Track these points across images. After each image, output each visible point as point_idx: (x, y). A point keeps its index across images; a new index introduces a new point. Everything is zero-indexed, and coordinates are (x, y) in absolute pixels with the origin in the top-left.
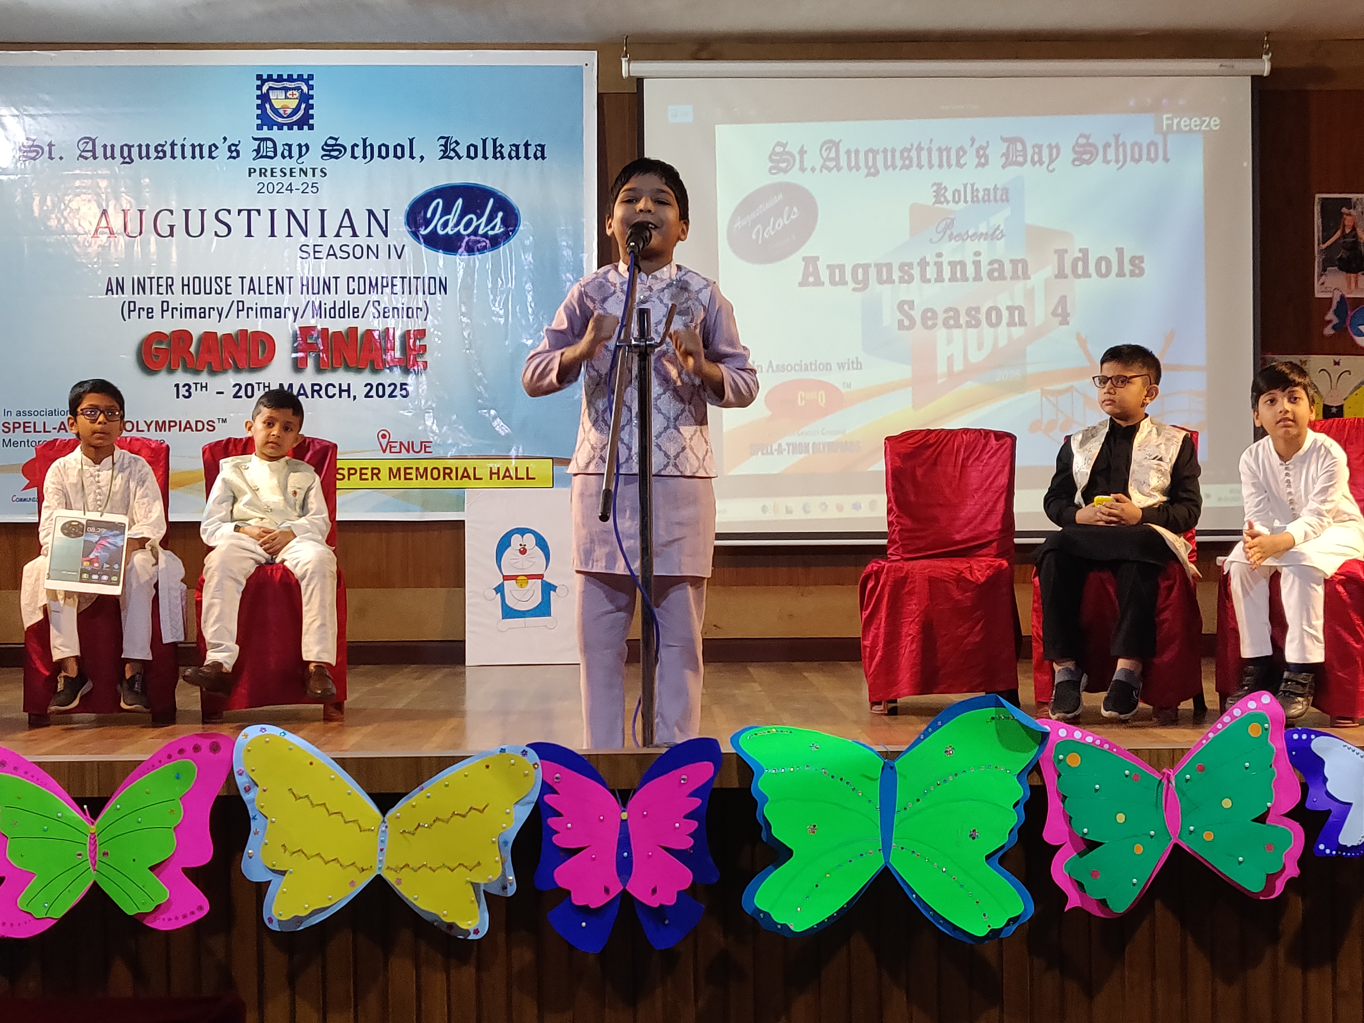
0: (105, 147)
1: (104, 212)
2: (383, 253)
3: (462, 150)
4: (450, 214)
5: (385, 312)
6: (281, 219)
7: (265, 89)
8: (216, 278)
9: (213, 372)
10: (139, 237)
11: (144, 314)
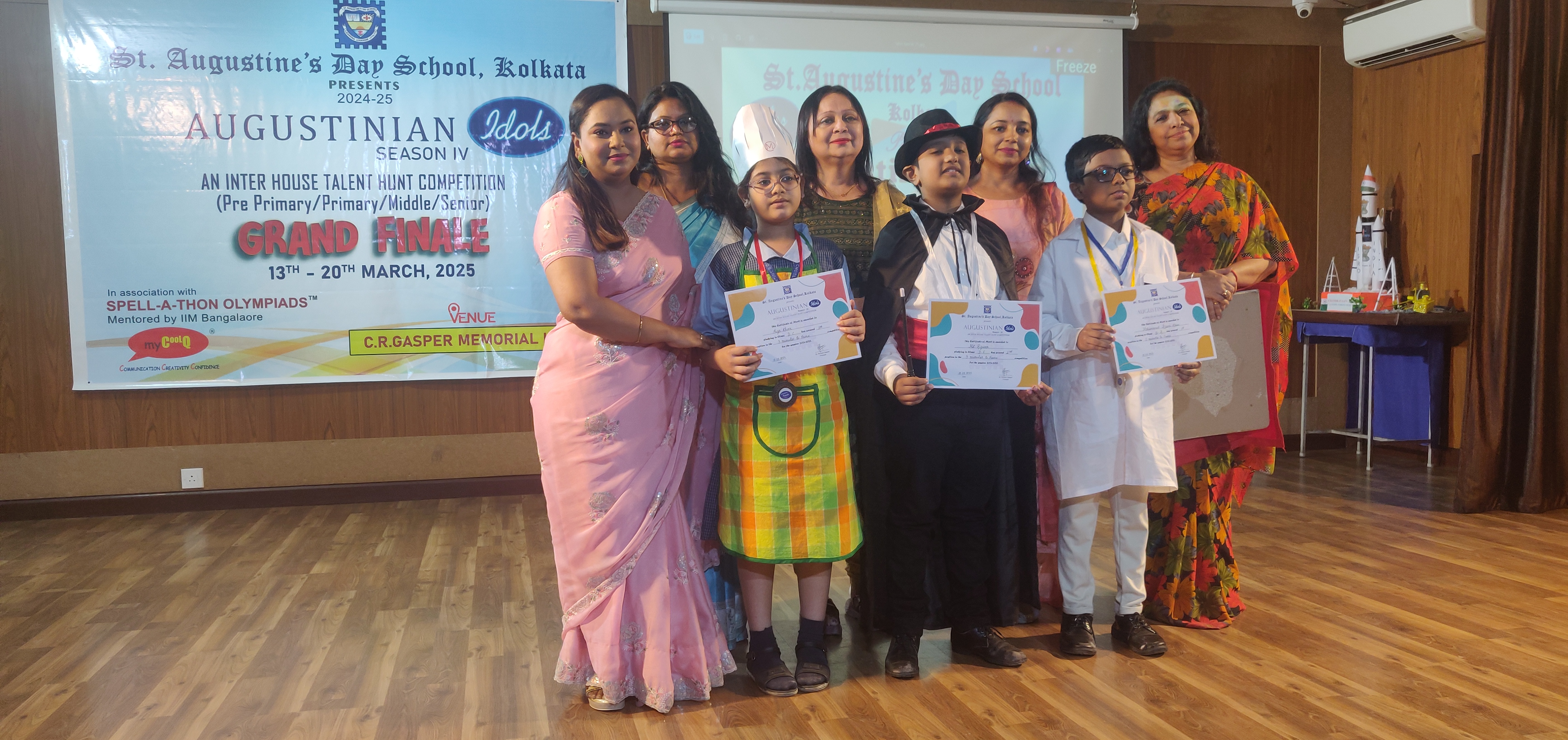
0: (194, 57)
1: (197, 117)
2: (449, 154)
3: (515, 69)
4: (506, 123)
5: (452, 205)
6: (360, 124)
7: (341, 12)
8: (303, 176)
9: (304, 257)
10: (230, 140)
11: (238, 206)
